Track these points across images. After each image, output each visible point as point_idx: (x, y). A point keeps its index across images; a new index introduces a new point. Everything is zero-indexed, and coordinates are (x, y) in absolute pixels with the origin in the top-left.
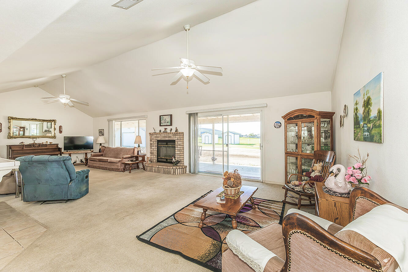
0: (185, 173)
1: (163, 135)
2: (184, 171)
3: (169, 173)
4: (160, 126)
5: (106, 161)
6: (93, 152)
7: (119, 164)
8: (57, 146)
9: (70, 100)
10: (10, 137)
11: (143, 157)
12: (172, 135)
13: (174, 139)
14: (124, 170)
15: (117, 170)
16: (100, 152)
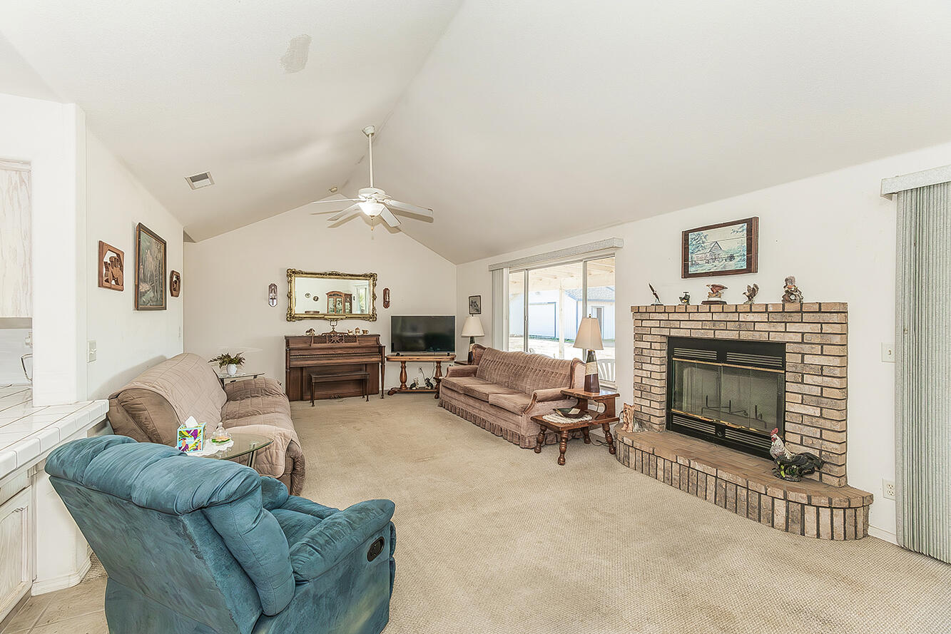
0: (860, 534)
1: (709, 316)
2: (860, 526)
3: (758, 513)
4: (686, 274)
5: (482, 399)
6: (453, 359)
7: (523, 420)
8: (378, 340)
9: (384, 203)
10: (291, 317)
11: (610, 402)
12: (764, 317)
13: (775, 338)
14: (539, 446)
15: (516, 439)
16: (470, 361)
